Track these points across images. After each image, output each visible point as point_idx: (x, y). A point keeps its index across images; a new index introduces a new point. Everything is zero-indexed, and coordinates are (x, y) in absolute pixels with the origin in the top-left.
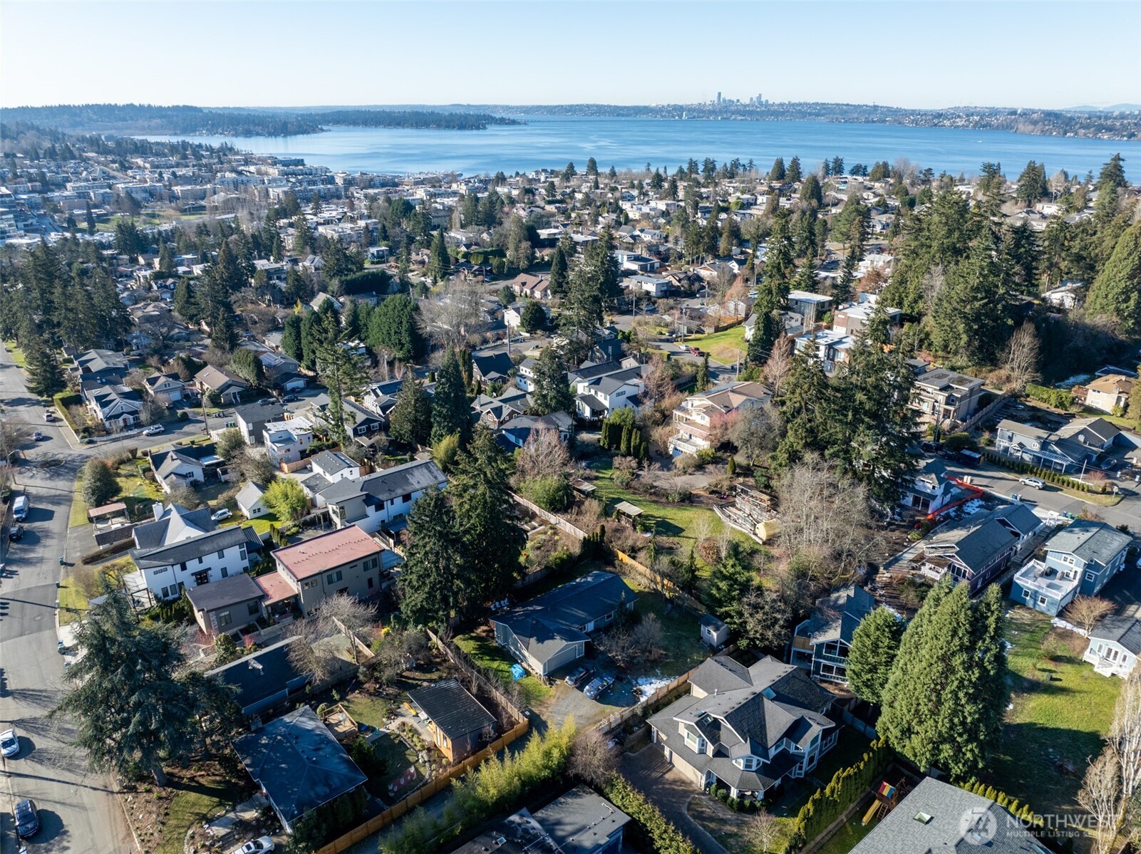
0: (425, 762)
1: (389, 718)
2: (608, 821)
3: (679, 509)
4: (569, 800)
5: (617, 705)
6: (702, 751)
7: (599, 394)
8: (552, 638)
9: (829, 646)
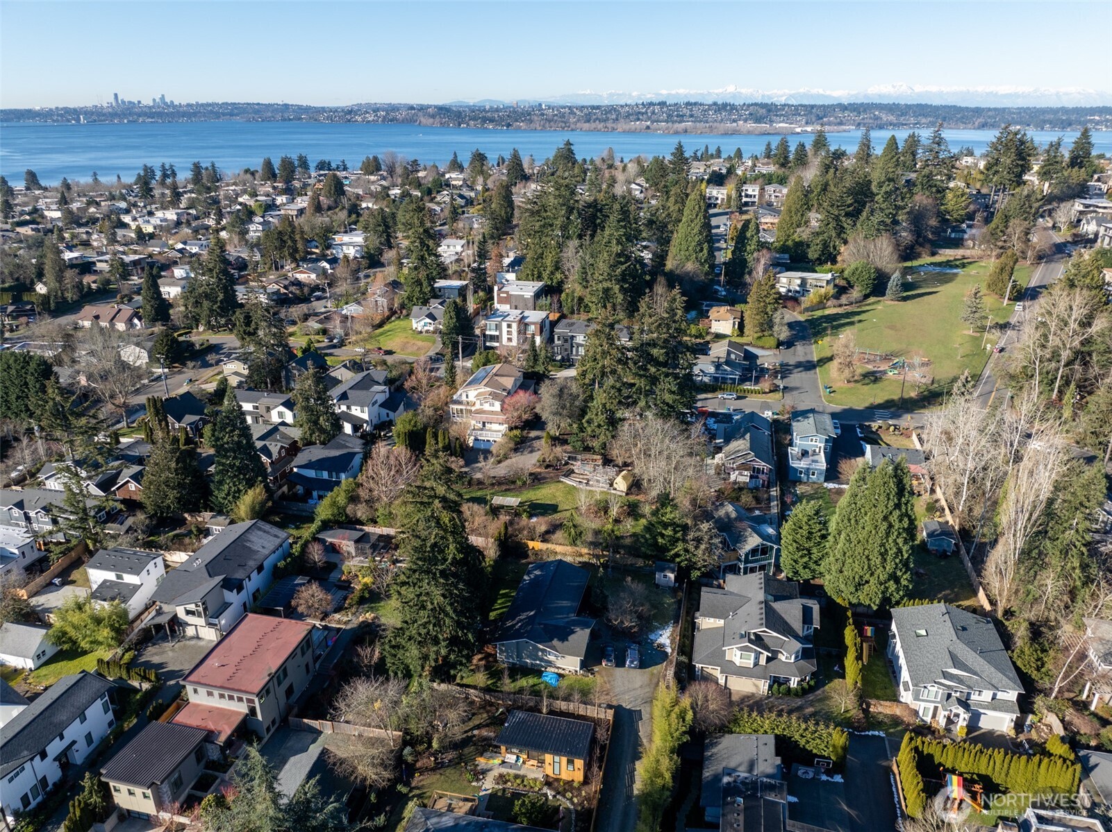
0: (554, 796)
1: (478, 780)
2: (761, 747)
3: (534, 489)
4: (714, 750)
5: (657, 664)
6: (756, 664)
7: (353, 408)
8: (573, 632)
9: (754, 551)
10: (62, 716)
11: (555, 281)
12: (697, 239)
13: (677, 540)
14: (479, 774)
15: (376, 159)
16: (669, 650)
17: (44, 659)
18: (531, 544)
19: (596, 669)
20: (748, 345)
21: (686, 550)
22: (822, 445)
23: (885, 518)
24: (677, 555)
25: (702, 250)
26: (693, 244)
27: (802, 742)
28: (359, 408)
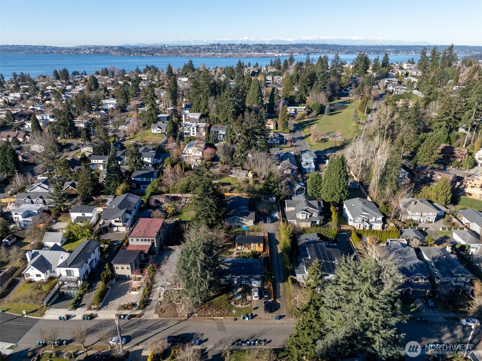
4: (300, 239)
5: (276, 222)
6: (306, 218)
7: (145, 158)
8: (250, 214)
9: (298, 190)
10: (89, 251)
11: (205, 112)
12: (257, 95)
13: (275, 187)
14: (231, 253)
15: (106, 69)
16: (279, 218)
17: (63, 243)
18: (226, 194)
19: (258, 224)
20: (280, 132)
21: (278, 190)
22: (313, 160)
23: (339, 173)
24: (276, 192)
25: (258, 99)
26: (255, 97)
27: (324, 235)
28: (147, 158)
